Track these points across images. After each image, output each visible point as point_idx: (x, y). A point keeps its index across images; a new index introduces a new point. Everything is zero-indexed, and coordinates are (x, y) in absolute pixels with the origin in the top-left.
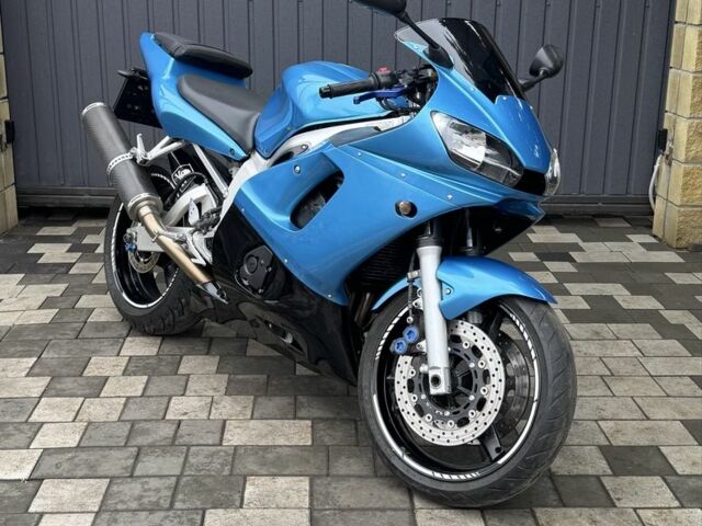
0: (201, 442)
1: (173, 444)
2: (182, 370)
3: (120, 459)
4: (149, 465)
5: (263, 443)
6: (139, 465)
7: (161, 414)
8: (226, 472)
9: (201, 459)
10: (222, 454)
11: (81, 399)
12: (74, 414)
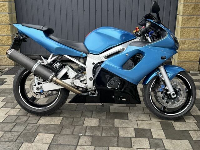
0: (32, 122)
1: (25, 123)
3: (10, 126)
4: (16, 128)
5: (47, 123)
6: (14, 128)
8: (34, 132)
9: (30, 127)
10: (36, 126)
11: (10, 109)
12: (6, 113)
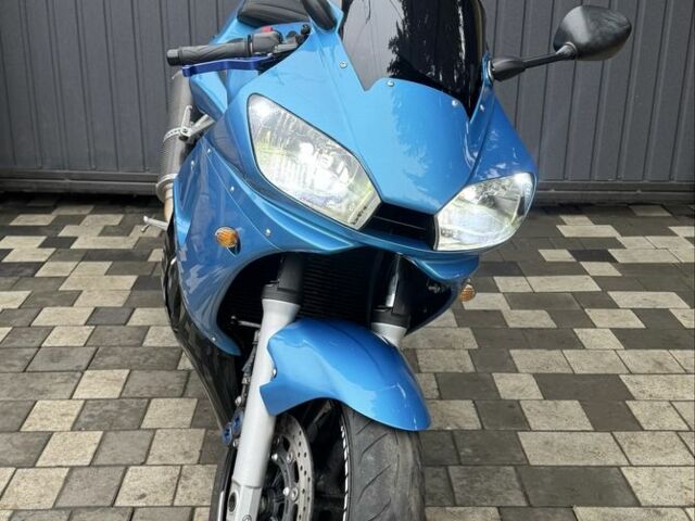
2: (147, 423)
7: (111, 497)
11: (11, 470)
